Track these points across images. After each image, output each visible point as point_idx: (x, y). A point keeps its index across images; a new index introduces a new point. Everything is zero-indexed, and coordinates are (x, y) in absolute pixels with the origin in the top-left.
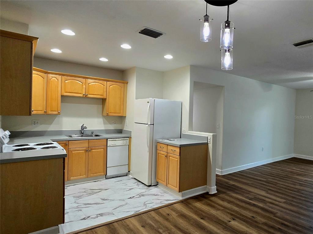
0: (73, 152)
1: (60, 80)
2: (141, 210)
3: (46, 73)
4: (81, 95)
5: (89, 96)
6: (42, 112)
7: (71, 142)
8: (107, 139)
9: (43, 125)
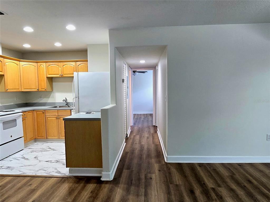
0: (48, 118)
1: (45, 66)
2: (27, 173)
3: (37, 62)
4: (58, 76)
5: (64, 75)
6: (36, 90)
7: (47, 111)
8: (71, 110)
9: (45, 99)
